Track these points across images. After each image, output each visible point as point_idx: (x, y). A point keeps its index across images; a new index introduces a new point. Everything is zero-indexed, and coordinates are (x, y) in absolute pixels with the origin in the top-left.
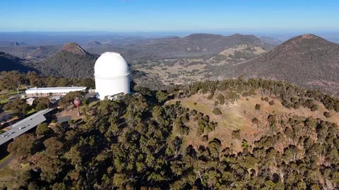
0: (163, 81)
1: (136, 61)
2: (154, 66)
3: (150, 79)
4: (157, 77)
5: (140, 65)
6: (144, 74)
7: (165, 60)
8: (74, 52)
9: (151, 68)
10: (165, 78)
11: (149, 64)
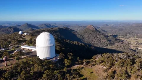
0: (132, 46)
1: (121, 34)
2: (130, 37)
3: (125, 44)
4: (129, 43)
5: (122, 36)
6: (122, 41)
7: (138, 35)
8: (90, 29)
9: (128, 38)
10: (134, 45)
11: (127, 36)
